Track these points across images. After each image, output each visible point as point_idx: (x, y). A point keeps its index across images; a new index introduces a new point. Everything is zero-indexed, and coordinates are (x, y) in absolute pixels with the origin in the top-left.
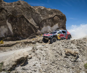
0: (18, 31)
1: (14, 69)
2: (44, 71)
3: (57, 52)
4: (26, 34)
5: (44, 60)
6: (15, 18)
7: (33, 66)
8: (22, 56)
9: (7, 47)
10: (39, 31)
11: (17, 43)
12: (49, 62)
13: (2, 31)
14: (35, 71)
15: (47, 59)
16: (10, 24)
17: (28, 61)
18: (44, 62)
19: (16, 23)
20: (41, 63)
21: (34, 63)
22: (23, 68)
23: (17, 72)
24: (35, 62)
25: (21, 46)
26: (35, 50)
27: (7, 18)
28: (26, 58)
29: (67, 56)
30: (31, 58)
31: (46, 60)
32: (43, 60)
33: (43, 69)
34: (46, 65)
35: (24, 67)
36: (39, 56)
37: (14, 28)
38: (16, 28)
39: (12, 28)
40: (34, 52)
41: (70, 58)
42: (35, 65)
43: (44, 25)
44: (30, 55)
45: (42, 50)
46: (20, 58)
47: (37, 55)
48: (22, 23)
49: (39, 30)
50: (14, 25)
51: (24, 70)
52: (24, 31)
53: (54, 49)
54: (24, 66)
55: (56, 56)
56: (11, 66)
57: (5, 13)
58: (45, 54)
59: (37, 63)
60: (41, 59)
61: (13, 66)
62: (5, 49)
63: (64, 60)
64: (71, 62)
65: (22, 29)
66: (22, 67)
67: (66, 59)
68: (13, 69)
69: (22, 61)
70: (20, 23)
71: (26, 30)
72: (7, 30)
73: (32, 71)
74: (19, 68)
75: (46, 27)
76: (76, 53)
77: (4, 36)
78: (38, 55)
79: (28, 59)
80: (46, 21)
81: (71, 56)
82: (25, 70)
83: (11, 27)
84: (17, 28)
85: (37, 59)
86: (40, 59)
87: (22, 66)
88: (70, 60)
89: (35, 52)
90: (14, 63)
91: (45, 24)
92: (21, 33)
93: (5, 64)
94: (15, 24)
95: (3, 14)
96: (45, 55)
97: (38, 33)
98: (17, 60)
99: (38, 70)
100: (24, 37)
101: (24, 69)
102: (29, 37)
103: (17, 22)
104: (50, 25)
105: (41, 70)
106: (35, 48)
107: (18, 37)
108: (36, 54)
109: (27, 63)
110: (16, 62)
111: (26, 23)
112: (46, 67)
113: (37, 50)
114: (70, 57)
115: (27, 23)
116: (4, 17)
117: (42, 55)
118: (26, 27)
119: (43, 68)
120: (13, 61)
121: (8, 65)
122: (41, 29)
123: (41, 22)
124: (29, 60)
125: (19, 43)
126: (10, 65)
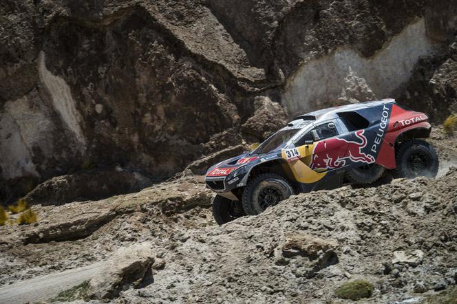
0: (114, 125)
1: (118, 296)
2: (197, 300)
3: (258, 247)
4: (174, 140)
5: (203, 273)
6: (89, 35)
7: (169, 288)
8: (134, 258)
9: (61, 244)
10: (267, 100)
11: (118, 213)
12: (220, 278)
13: (16, 137)
14: (172, 300)
15: (213, 268)
16: (61, 81)
17: (154, 277)
18: (202, 278)
19: (102, 70)
20: (191, 282)
21: (170, 279)
22: (139, 292)
23: (126, 301)
24: (174, 278)
25: (145, 233)
26: (179, 242)
27: (38, 45)
28: (146, 266)
29: (287, 259)
30: (162, 267)
31: (209, 272)
32: (200, 272)
33: (194, 296)
34: (208, 286)
35: (142, 290)
36: (189, 261)
37: (87, 109)
38: (99, 108)
39: (78, 108)
40: (173, 248)
41: (294, 265)
42: (173, 286)
43: (307, 50)
44: (161, 257)
45: (202, 241)
46: (130, 266)
47: (181, 258)
48: (138, 66)
49: (263, 93)
50: (86, 85)
51: (142, 299)
52: (156, 121)
53: (250, 238)
54: (144, 287)
55: (250, 261)
56: (110, 286)
57: (24, 10)
58: (210, 254)
59: (179, 282)
60: (196, 269)
61: (114, 286)
62: (55, 256)
63: (272, 274)
64: (294, 276)
65: (145, 111)
66: (138, 290)
67: (282, 267)
68: (115, 293)
69: (135, 273)
70: (122, 65)
71: (170, 115)
72: (48, 122)
73: (164, 299)
74: (130, 293)
75: (323, 61)
76: (320, 248)
77: (30, 167)
78: (186, 258)
79: (154, 271)
80: (317, 18)
81: (299, 258)
82: (145, 297)
83: (72, 103)
84: (106, 108)
85: (181, 269)
86: (189, 271)
87: (136, 287)
88: (293, 272)
89: (178, 248)
90: (116, 279)
91: (309, 38)
92: (135, 138)
93: (94, 283)
94: (96, 79)
95: (12, 18)
96: (208, 259)
97: (257, 119)
98: (123, 270)
99: (180, 298)
100: (163, 166)
101: (142, 296)
102: (196, 163)
103: (103, 59)
104: (352, 41)
105: (191, 297)
106: (176, 236)
107: (119, 169)
108: (180, 256)
109: (152, 281)
110: (120, 275)
111: (163, 63)
112: (203, 291)
113: (184, 241)
114: (294, 260)
115: (172, 58)
116: (23, 38)
117: (199, 257)
118: (165, 88)
119: (196, 294)
120: (113, 274)
121: (102, 285)
122: (283, 86)
123: (278, 32)
124: (156, 272)
125: (131, 213)
126: (108, 284)
